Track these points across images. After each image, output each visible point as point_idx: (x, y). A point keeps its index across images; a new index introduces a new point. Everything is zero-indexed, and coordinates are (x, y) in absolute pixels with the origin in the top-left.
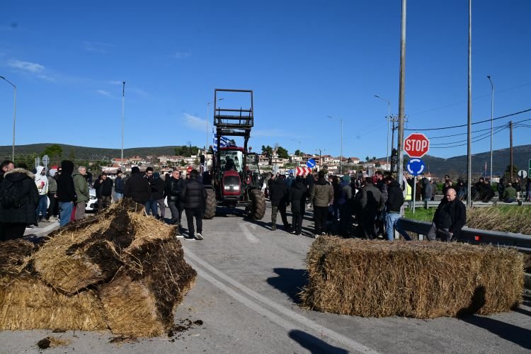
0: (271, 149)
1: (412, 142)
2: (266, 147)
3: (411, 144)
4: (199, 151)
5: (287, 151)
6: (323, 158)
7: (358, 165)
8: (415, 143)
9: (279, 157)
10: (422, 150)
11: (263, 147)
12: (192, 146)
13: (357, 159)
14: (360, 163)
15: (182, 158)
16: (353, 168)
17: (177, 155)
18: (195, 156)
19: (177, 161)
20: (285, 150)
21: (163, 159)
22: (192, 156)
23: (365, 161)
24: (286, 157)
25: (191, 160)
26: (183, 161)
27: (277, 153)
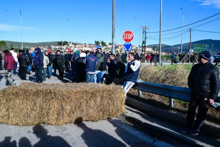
0: (99, 42)
1: (126, 35)
2: (97, 41)
3: (126, 36)
4: (68, 43)
5: (105, 43)
6: (121, 46)
7: (135, 49)
8: (128, 35)
9: (102, 46)
10: (131, 39)
11: (96, 41)
12: (65, 41)
13: (135, 46)
14: (136, 48)
15: (60, 46)
16: (133, 50)
17: (58, 45)
18: (66, 46)
19: (58, 48)
20: (104, 43)
21: (53, 47)
22: (65, 46)
23: (138, 47)
24: (105, 46)
25: (65, 47)
26: (61, 48)
27: (101, 44)
